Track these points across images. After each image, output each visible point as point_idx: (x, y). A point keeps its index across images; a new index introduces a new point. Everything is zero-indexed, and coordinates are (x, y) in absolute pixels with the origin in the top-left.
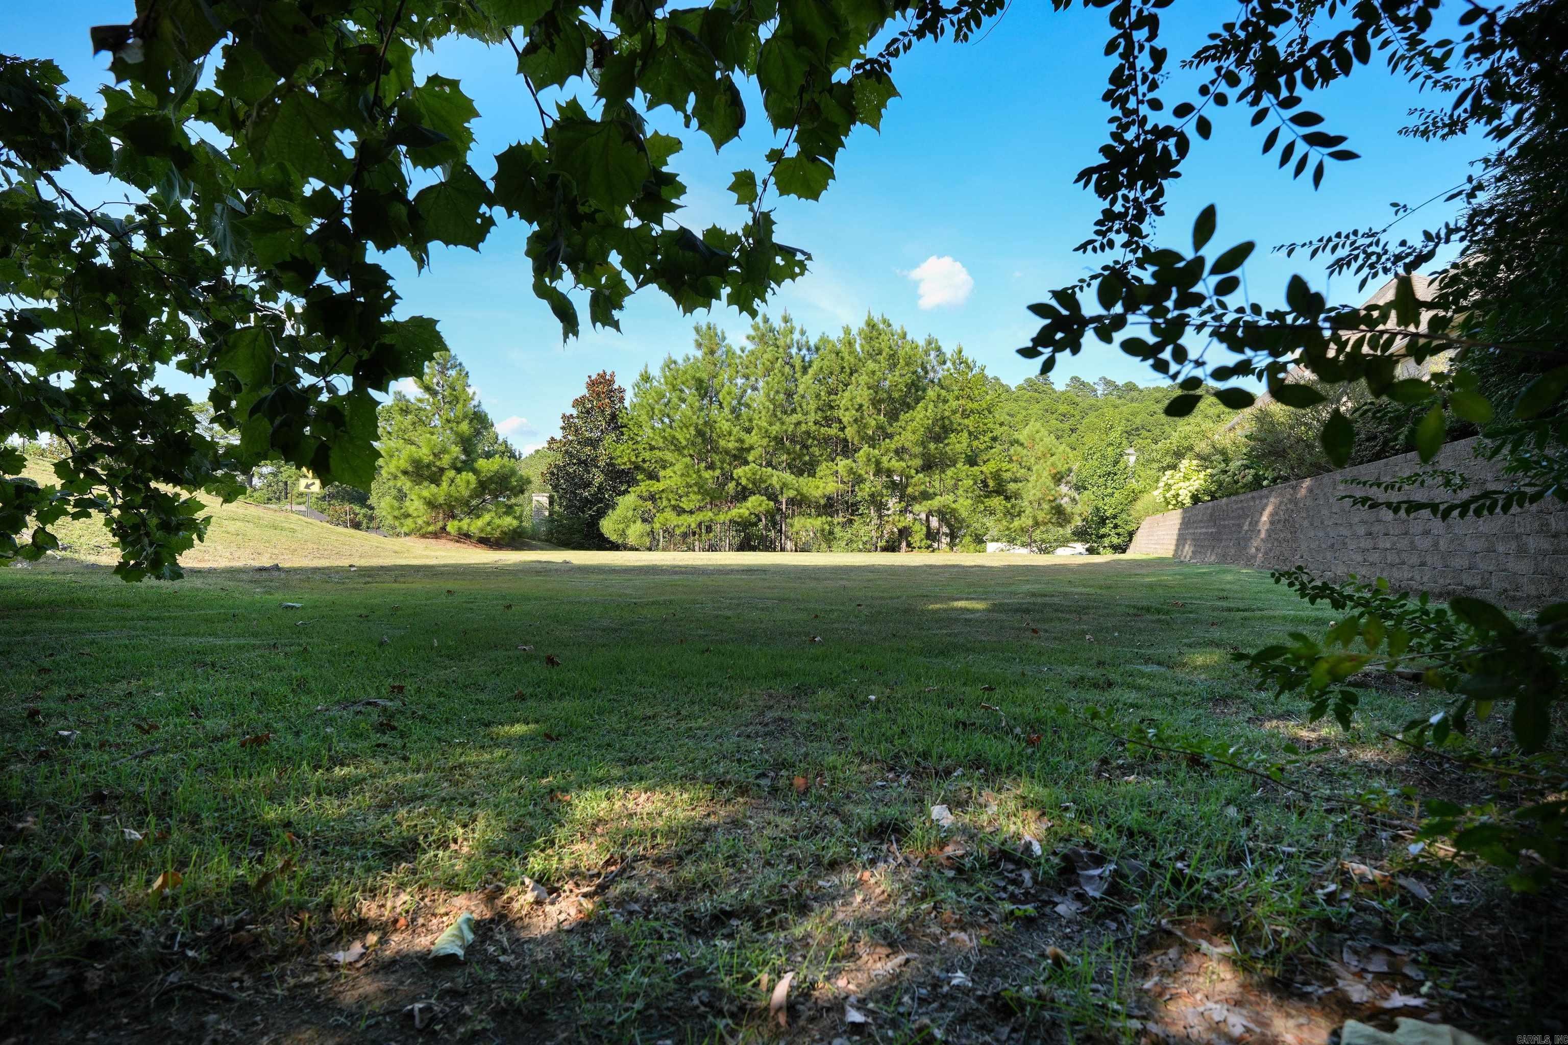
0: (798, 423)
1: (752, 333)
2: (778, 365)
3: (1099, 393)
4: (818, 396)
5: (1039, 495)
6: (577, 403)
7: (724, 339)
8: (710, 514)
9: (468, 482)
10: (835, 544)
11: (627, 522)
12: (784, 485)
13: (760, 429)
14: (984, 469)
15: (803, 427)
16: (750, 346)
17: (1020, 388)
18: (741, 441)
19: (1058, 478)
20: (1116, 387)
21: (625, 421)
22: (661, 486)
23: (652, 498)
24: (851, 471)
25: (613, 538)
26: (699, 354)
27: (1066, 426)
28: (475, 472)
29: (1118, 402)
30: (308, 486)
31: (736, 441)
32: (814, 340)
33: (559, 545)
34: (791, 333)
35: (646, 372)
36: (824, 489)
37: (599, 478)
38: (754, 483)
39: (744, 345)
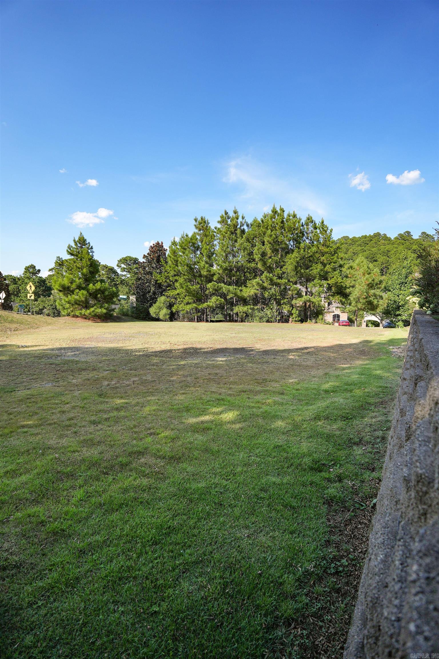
1: (220, 219)
5: (358, 295)
6: (145, 257)
7: (208, 223)
9: (83, 294)
10: (255, 319)
11: (160, 309)
12: (229, 291)
14: (329, 282)
16: (219, 226)
17: (396, 238)
18: (210, 271)
19: (371, 286)
21: (163, 263)
22: (177, 292)
23: (174, 297)
24: (259, 284)
25: (154, 316)
26: (196, 231)
28: (88, 290)
30: (30, 297)
31: (207, 271)
32: (250, 221)
33: (136, 318)
34: (237, 219)
35: (174, 241)
36: (250, 292)
37: (153, 289)
38: (216, 290)
39: (216, 226)
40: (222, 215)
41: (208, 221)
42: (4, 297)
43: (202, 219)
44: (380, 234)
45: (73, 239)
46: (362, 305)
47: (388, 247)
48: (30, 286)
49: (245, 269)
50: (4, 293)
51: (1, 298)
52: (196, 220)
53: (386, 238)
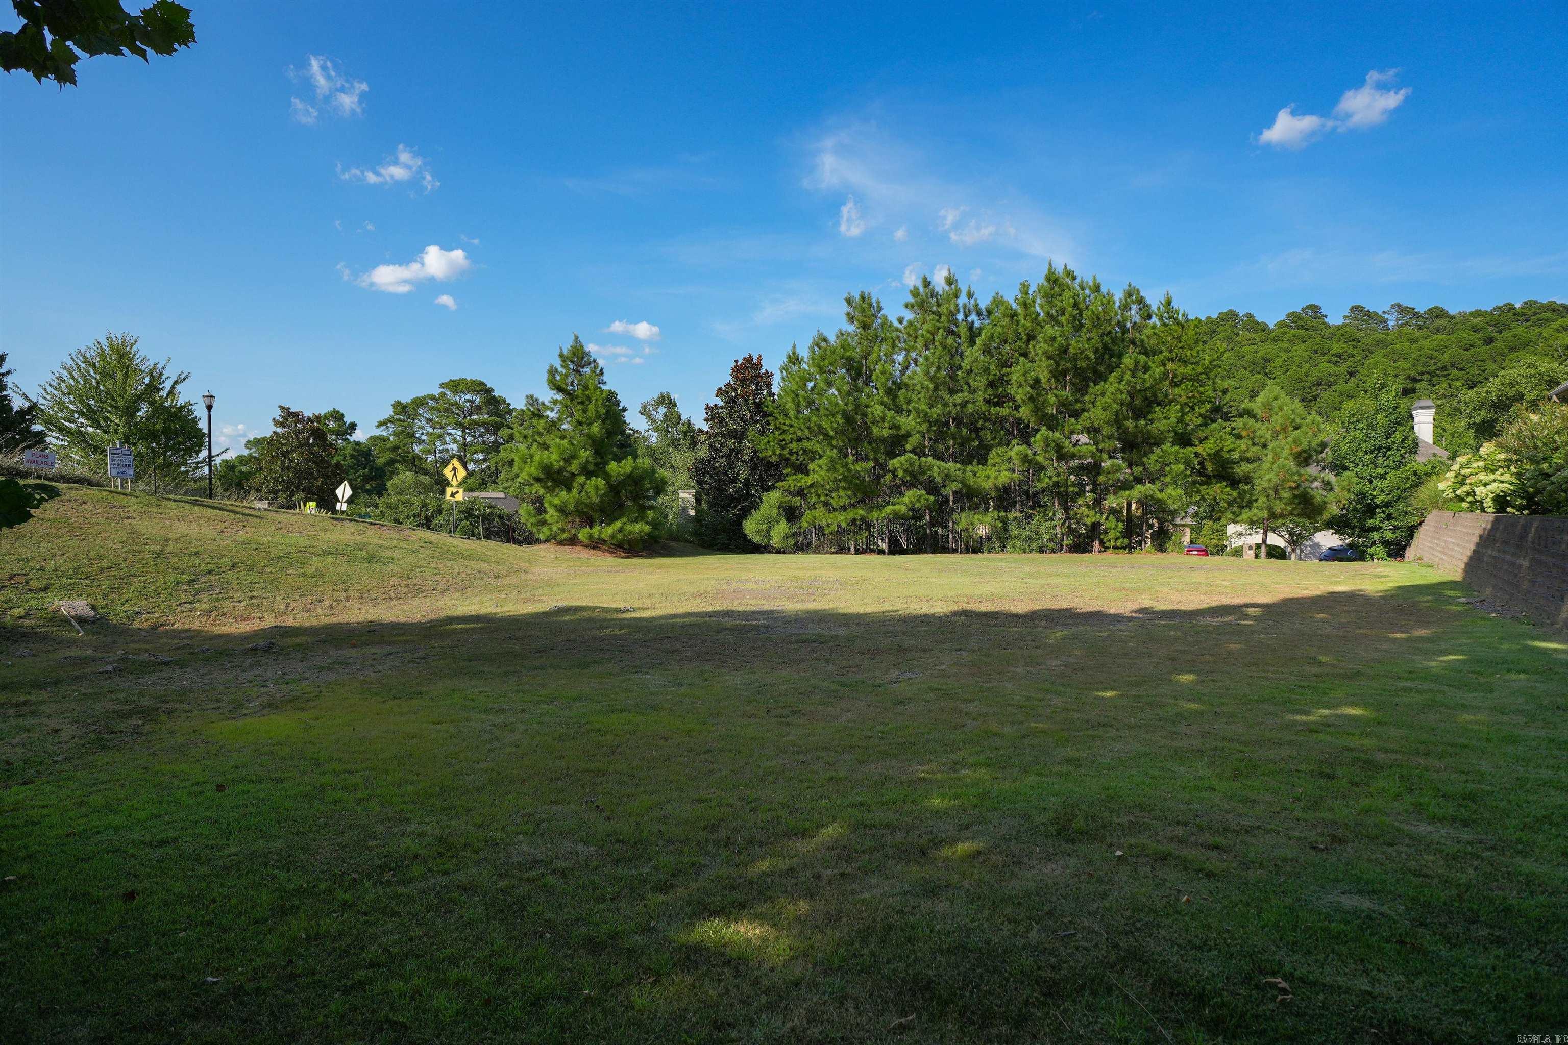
0: (964, 404)
1: (912, 300)
2: (939, 337)
3: (1391, 323)
4: (987, 370)
5: (1275, 480)
6: (720, 392)
7: (880, 309)
8: (861, 512)
9: (597, 488)
10: (1010, 543)
11: (771, 522)
12: (947, 477)
13: (918, 411)
14: (1199, 449)
15: (970, 408)
16: (909, 316)
17: (1281, 325)
18: (896, 427)
19: (1304, 458)
20: (1416, 315)
21: (771, 409)
22: (809, 480)
23: (801, 493)
24: (1025, 459)
25: (757, 539)
26: (851, 328)
27: (1342, 369)
28: (607, 476)
29: (1418, 334)
30: (453, 495)
31: (891, 428)
32: (984, 303)
33: (703, 547)
34: (957, 297)
35: (794, 353)
36: (996, 478)
37: (744, 473)
38: (913, 474)
39: (902, 315)
40: (916, 288)
41: (878, 303)
42: (346, 497)
43: (863, 298)
44: (1236, 315)
45: (558, 352)
46: (1285, 504)
47: (1264, 350)
48: (454, 469)
49: (977, 421)
50: (348, 487)
51: (340, 498)
52: (849, 301)
53: (1253, 325)
